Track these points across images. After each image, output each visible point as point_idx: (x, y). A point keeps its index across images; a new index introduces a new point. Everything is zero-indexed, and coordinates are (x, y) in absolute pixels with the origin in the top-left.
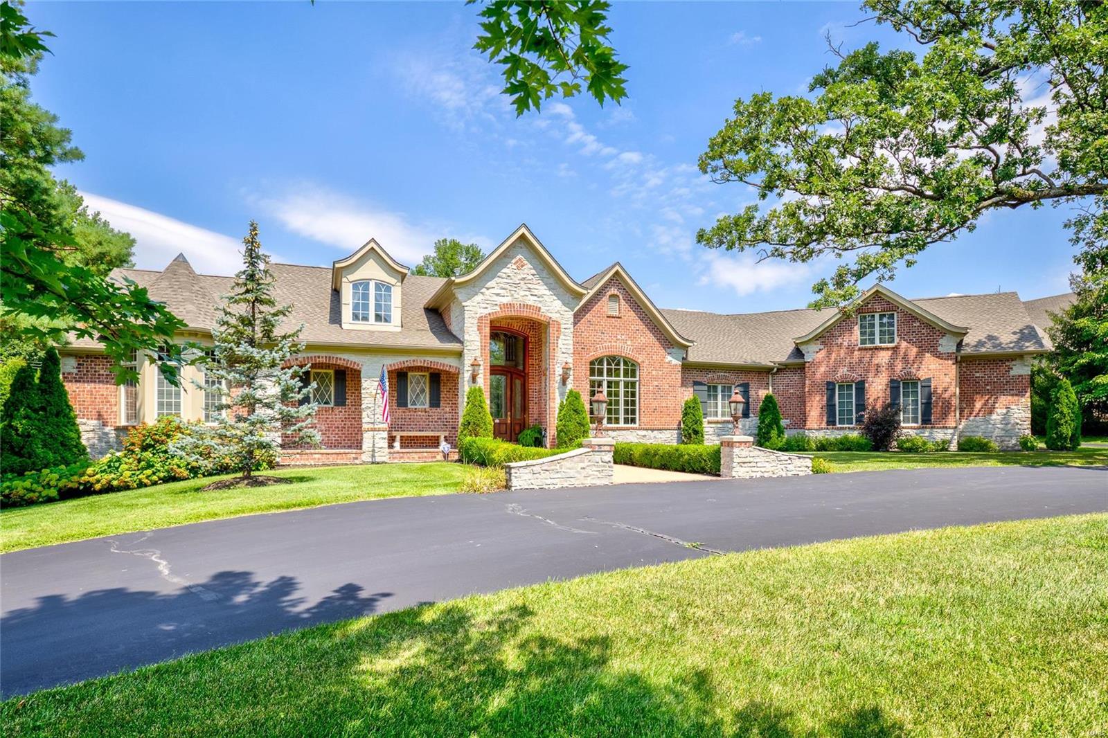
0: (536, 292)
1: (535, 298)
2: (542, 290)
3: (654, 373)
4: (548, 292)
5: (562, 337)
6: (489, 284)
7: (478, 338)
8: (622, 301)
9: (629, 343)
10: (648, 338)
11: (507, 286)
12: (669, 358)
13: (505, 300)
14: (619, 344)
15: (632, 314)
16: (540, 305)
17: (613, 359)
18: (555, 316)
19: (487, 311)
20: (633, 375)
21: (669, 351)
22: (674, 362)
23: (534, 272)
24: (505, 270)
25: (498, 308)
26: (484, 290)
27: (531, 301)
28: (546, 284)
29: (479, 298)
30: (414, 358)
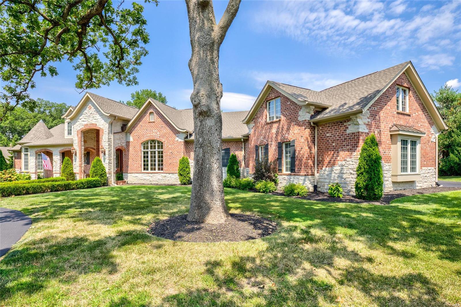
0: (95, 118)
1: (95, 120)
2: (98, 116)
3: (170, 146)
4: (100, 117)
5: (104, 135)
6: (80, 118)
7: (77, 139)
8: (155, 114)
9: (158, 133)
10: (168, 130)
11: (86, 117)
12: (177, 139)
13: (85, 123)
14: (154, 134)
15: (160, 120)
16: (97, 123)
17: (153, 141)
18: (101, 127)
19: (79, 128)
20: (162, 148)
21: (177, 135)
22: (180, 140)
23: (94, 110)
24: (85, 111)
25: (83, 126)
26: (79, 120)
27: (94, 122)
28: (99, 114)
29: (77, 124)
30: (66, 148)
